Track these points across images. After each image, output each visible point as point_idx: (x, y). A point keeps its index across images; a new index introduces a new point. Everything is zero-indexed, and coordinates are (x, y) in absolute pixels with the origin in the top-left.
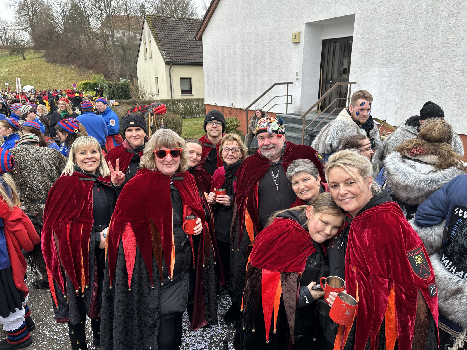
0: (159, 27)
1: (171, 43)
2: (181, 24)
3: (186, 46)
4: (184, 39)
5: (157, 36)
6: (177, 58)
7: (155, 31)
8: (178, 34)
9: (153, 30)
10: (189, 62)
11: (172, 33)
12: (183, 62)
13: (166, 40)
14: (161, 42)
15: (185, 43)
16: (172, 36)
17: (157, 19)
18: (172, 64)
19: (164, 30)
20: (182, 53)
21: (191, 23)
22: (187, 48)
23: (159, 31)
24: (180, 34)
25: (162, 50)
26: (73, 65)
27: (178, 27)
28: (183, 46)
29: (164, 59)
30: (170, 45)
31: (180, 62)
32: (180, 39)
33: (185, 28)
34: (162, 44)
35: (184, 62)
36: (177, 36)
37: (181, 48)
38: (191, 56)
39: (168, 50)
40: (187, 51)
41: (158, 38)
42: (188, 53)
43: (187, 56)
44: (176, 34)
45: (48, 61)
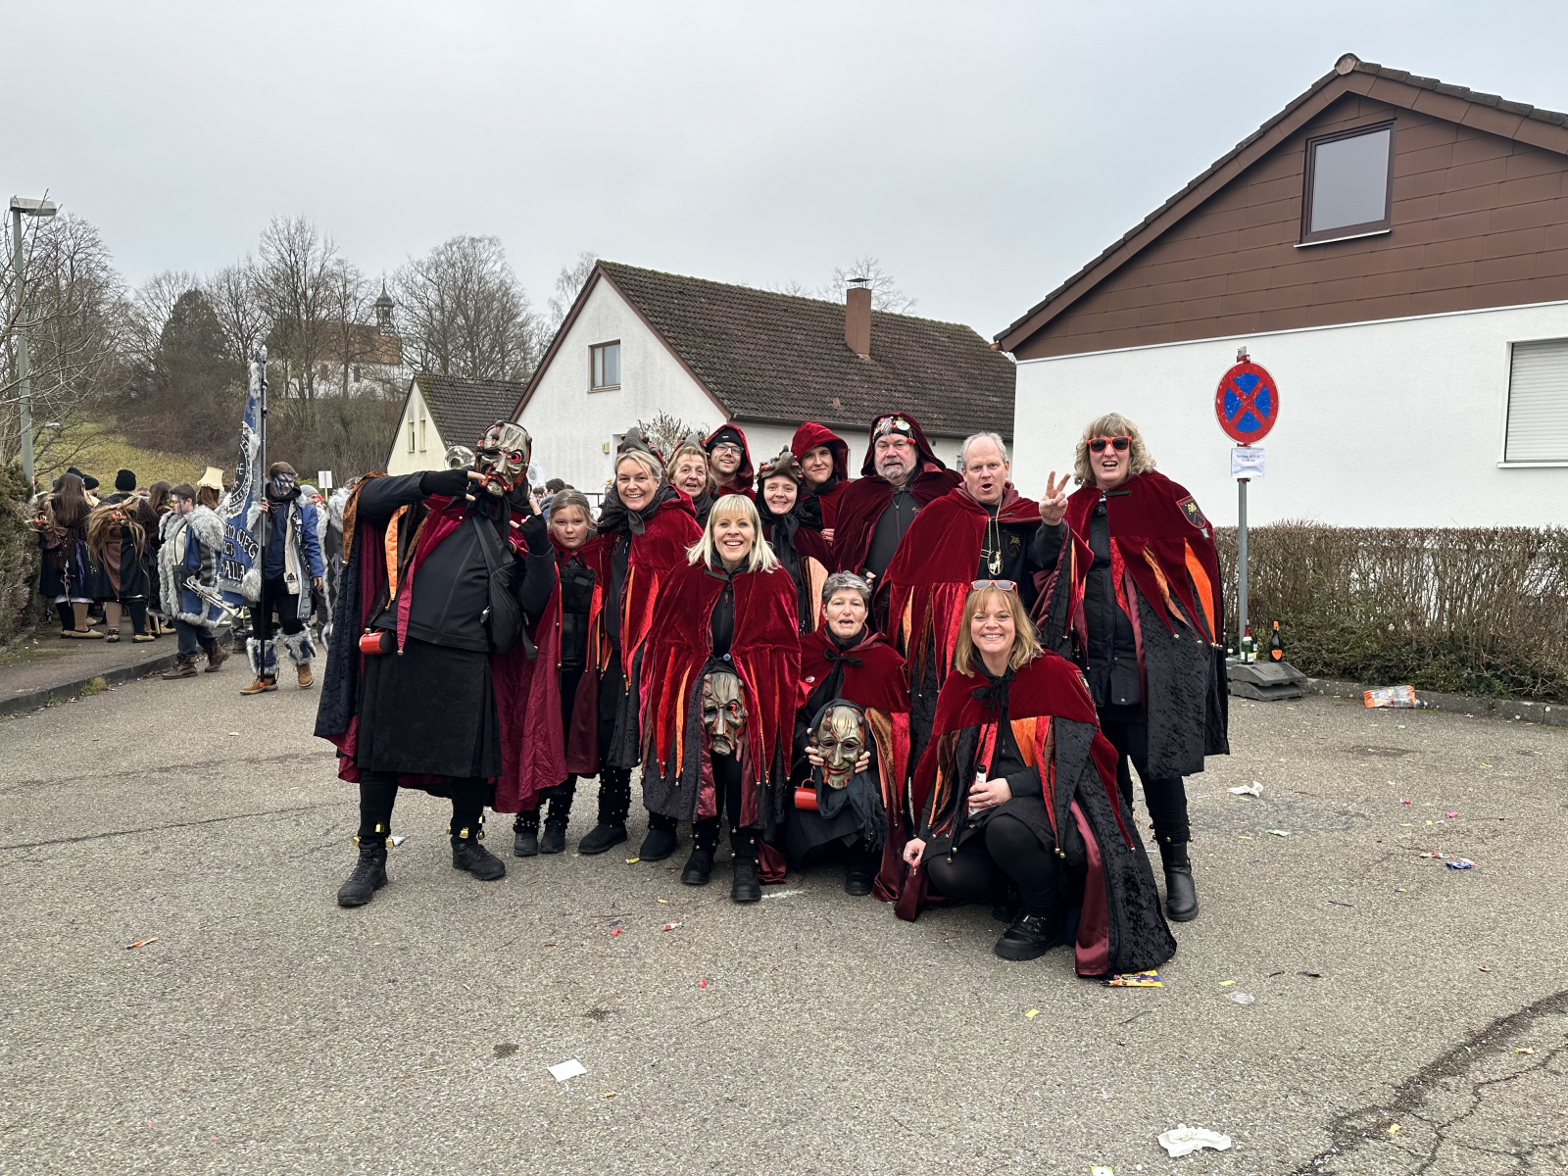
0: (442, 397)
1: (465, 426)
2: (486, 391)
5: (439, 413)
7: (435, 404)
9: (431, 401)
11: (468, 408)
13: (455, 421)
14: (446, 425)
16: (466, 414)
17: (438, 381)
19: (451, 402)
21: (507, 390)
23: (442, 403)
25: (447, 440)
26: (202, 455)
27: (480, 397)
30: (463, 431)
32: (483, 420)
33: (493, 400)
34: (447, 429)
36: (477, 415)
39: (459, 439)
41: (441, 418)
44: (474, 411)
45: (136, 446)
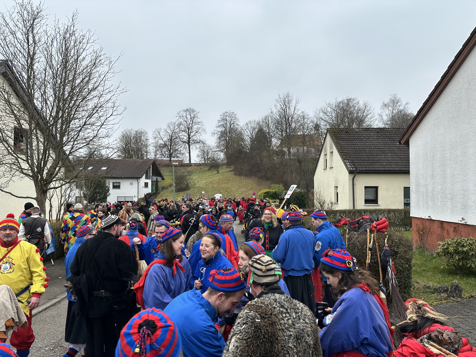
0: (342, 138)
1: (355, 152)
2: (366, 134)
3: (372, 154)
4: (370, 148)
5: (340, 146)
6: (362, 166)
7: (338, 142)
8: (362, 143)
9: (336, 141)
10: (376, 170)
11: (356, 142)
12: (369, 170)
13: (350, 150)
14: (344, 152)
15: (371, 152)
16: (356, 146)
17: (340, 131)
18: (357, 173)
19: (347, 141)
20: (368, 161)
21: (377, 132)
22: (374, 157)
23: (342, 141)
24: (364, 143)
25: (346, 160)
26: (254, 177)
27: (363, 137)
28: (368, 154)
29: (347, 168)
30: (355, 154)
31: (366, 170)
32: (365, 148)
33: (370, 137)
34: (345, 154)
35: (371, 170)
36: (362, 145)
37: (367, 156)
38: (379, 164)
39: (352, 159)
40: (373, 159)
41: (341, 148)
42: (375, 161)
43: (374, 164)
44: (360, 143)
